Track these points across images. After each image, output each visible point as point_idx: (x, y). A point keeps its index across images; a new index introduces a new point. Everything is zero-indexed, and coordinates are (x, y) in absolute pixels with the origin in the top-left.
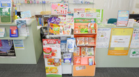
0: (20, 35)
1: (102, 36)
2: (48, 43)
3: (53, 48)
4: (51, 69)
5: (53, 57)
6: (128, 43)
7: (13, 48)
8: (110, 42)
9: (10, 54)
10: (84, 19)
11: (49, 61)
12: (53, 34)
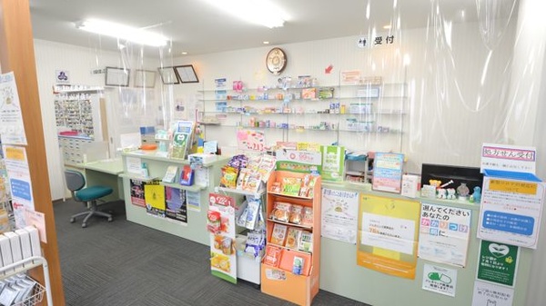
0: (197, 182)
1: (338, 209)
2: (217, 203)
3: (223, 215)
4: (219, 259)
5: (223, 234)
6: (412, 242)
7: (184, 207)
8: (360, 228)
9: (180, 216)
10: (295, 165)
11: (217, 241)
12: (224, 186)
